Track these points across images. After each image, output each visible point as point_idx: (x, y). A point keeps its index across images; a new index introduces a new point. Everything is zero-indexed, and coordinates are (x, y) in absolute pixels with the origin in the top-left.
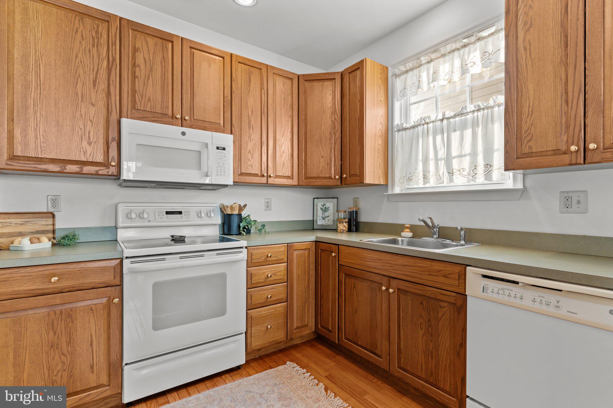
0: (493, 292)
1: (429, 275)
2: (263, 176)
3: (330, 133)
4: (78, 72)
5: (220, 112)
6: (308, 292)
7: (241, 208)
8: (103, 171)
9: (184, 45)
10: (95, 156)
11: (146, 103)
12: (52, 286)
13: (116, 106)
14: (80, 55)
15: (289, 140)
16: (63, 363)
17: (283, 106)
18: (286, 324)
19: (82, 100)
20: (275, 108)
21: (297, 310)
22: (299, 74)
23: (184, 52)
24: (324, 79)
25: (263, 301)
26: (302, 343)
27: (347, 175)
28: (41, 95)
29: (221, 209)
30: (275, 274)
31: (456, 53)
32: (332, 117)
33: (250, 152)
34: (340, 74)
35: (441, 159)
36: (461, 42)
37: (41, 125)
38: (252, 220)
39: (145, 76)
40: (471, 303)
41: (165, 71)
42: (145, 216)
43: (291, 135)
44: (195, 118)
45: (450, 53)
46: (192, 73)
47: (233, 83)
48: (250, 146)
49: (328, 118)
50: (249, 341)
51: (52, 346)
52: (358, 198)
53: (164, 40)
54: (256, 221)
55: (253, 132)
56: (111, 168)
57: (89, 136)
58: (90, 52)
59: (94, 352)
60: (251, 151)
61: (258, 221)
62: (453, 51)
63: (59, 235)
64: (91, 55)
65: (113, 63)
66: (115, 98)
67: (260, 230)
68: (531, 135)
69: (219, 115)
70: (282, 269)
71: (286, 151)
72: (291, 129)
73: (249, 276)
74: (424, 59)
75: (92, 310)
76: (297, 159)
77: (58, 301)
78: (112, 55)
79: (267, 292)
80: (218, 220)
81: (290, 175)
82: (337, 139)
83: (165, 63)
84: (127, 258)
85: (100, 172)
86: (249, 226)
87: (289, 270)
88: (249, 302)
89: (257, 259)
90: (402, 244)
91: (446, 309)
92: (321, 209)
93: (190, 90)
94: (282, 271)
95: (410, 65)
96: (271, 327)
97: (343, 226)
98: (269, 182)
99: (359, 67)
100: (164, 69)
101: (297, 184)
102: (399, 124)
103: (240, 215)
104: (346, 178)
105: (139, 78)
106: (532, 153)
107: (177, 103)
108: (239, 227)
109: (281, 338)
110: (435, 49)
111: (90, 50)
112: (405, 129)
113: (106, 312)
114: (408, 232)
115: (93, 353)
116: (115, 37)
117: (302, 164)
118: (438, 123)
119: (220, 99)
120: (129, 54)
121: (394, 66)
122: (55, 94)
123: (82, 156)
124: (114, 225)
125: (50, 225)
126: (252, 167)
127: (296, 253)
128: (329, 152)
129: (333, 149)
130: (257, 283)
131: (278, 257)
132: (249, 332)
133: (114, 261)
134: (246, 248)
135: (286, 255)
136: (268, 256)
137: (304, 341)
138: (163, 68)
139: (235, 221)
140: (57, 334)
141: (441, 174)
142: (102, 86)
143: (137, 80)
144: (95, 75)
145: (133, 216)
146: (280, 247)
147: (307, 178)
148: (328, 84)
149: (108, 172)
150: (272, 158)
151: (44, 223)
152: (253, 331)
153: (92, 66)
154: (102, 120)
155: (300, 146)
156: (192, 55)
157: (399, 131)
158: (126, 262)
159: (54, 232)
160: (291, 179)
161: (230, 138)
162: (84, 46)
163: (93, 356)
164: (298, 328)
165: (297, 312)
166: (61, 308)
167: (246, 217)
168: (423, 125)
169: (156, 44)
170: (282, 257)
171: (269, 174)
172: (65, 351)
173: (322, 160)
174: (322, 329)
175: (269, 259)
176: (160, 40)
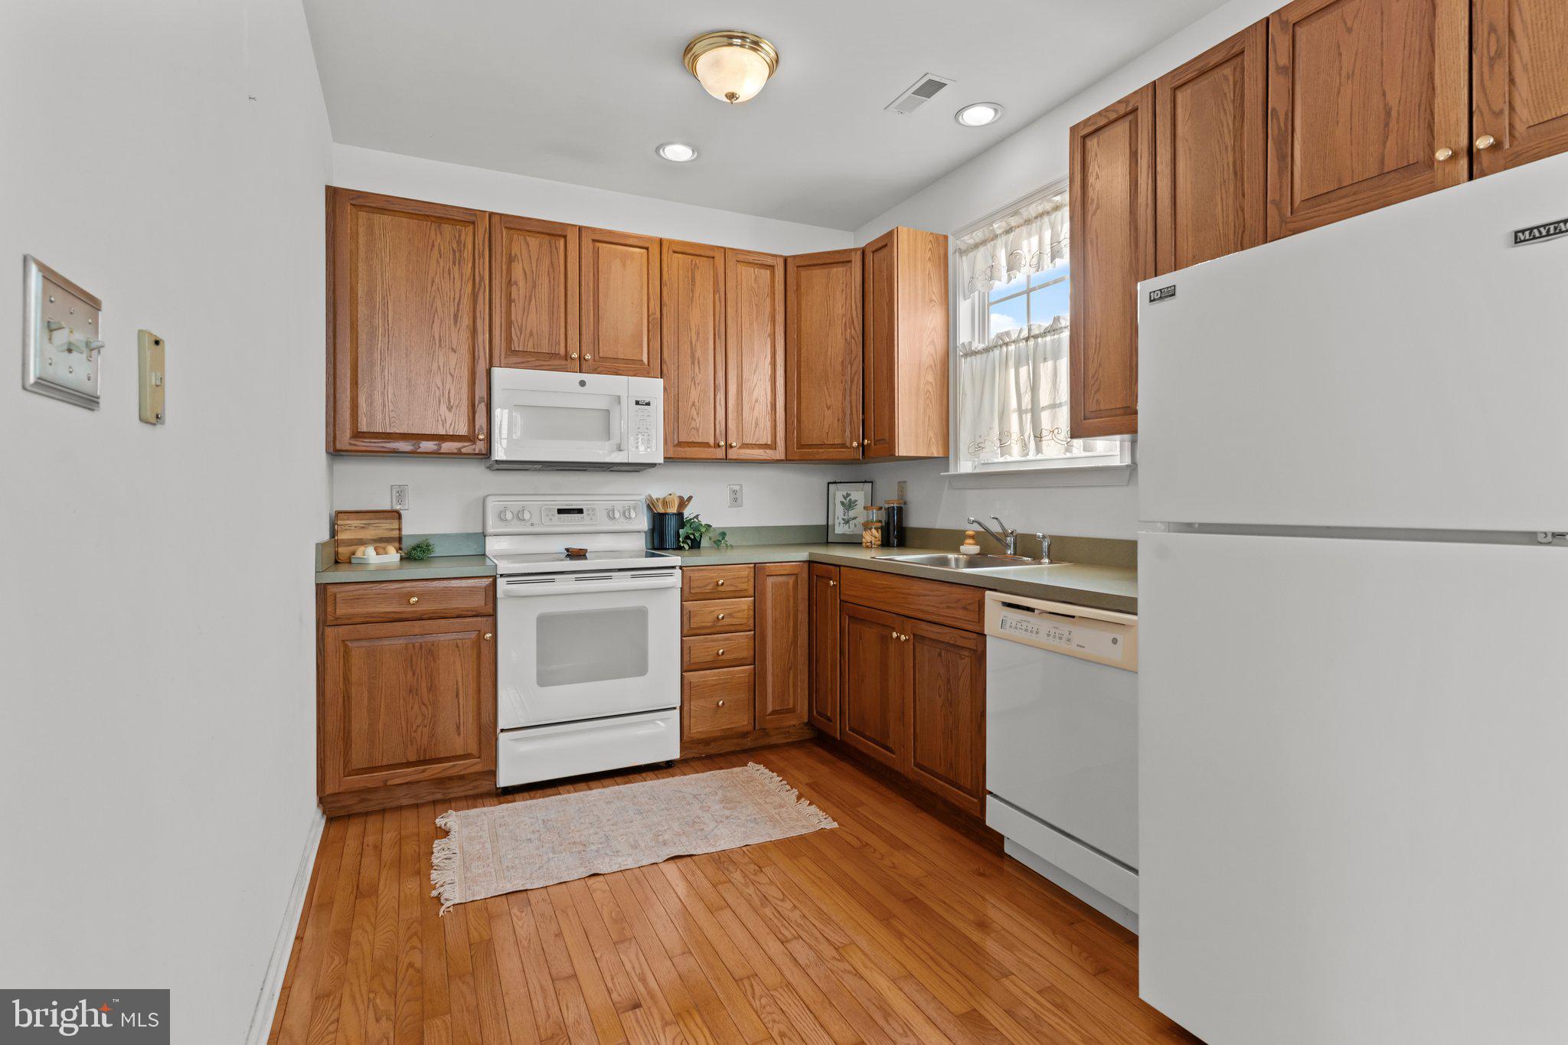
0: (1011, 627)
1: (948, 607)
2: (719, 446)
3: (842, 362)
4: (434, 305)
5: (642, 341)
6: (795, 652)
7: (683, 503)
8: (467, 448)
9: (583, 239)
10: (456, 426)
11: (527, 339)
12: (410, 609)
13: (484, 349)
14: (437, 280)
15: (768, 378)
16: (423, 715)
17: (755, 317)
18: (752, 702)
19: (440, 346)
20: (739, 322)
21: (773, 682)
22: (787, 255)
23: (584, 250)
24: (832, 263)
25: (709, 659)
26: (787, 743)
27: (871, 441)
28: (390, 343)
29: (648, 506)
30: (731, 615)
31: (1046, 219)
32: (845, 333)
33: (693, 405)
34: (859, 253)
35: (1026, 411)
36: (1050, 201)
37: (389, 388)
38: (703, 523)
39: (526, 297)
40: (991, 645)
41: (554, 285)
42: (527, 516)
43: (772, 367)
44: (601, 355)
45: (1036, 218)
46: (596, 283)
47: (665, 289)
48: (694, 394)
49: (840, 336)
50: (686, 723)
51: (411, 691)
52: (905, 482)
53: (553, 235)
54: (709, 526)
55: (700, 369)
56: (478, 443)
57: (449, 398)
58: (449, 274)
59: (461, 707)
60: (696, 403)
61: (714, 525)
62: (1041, 215)
63: (407, 544)
64: (452, 277)
65: (480, 285)
66: (483, 337)
67: (717, 543)
68: (1098, 383)
69: (641, 345)
70: (745, 607)
71: (762, 399)
72: (771, 359)
73: (685, 615)
74: (998, 227)
75: (457, 646)
76: (783, 413)
77: (417, 631)
78: (479, 273)
79: (719, 645)
80: (643, 523)
81: (769, 443)
82: (855, 374)
83: (554, 271)
84: (501, 575)
85: (464, 450)
86: (697, 535)
87: (757, 611)
88: (686, 658)
89: (699, 588)
90: (957, 566)
91: (966, 660)
92: (842, 503)
93: (594, 310)
94: (744, 610)
95: (978, 235)
96: (723, 704)
97: (873, 536)
98: (729, 457)
99: (885, 244)
100: (552, 283)
101: (783, 457)
102: (966, 344)
103: (680, 515)
104: (869, 445)
105: (517, 301)
106: (1100, 410)
107: (573, 333)
108: (678, 535)
109: (743, 726)
110: (1014, 209)
111: (449, 270)
112: (975, 353)
113: (475, 652)
114: (971, 544)
115: (459, 708)
116: (483, 245)
117: (793, 422)
118: (1022, 344)
119: (642, 319)
120: (502, 267)
121: (958, 234)
122: (407, 341)
123: (440, 427)
124: (480, 531)
125: (396, 529)
126: (698, 430)
127: (770, 581)
128: (840, 397)
129: (848, 392)
130: (699, 628)
131: (737, 586)
132: (686, 708)
133: (485, 580)
134: (681, 568)
135: (752, 583)
136: (718, 584)
137: (790, 740)
138: (552, 280)
139: (671, 524)
140: (416, 674)
141: (1026, 439)
142: (466, 321)
143: (513, 304)
144: (456, 306)
145: (509, 516)
146: (739, 569)
147: (801, 446)
148: (838, 271)
149: (474, 450)
150: (735, 413)
151: (388, 526)
152: (692, 707)
153: (452, 293)
154: (466, 373)
155: (788, 388)
156: (596, 253)
157: (966, 355)
158: (501, 582)
159: (400, 539)
160: (771, 449)
161: (659, 383)
162: (441, 265)
163: (459, 711)
164: (774, 712)
165: (774, 687)
166: (420, 640)
167: (691, 519)
168: (1001, 346)
169: (541, 246)
170: (744, 586)
171: (729, 442)
172: (426, 701)
173: (828, 413)
174: (818, 717)
175: (720, 589)
176: (547, 237)
